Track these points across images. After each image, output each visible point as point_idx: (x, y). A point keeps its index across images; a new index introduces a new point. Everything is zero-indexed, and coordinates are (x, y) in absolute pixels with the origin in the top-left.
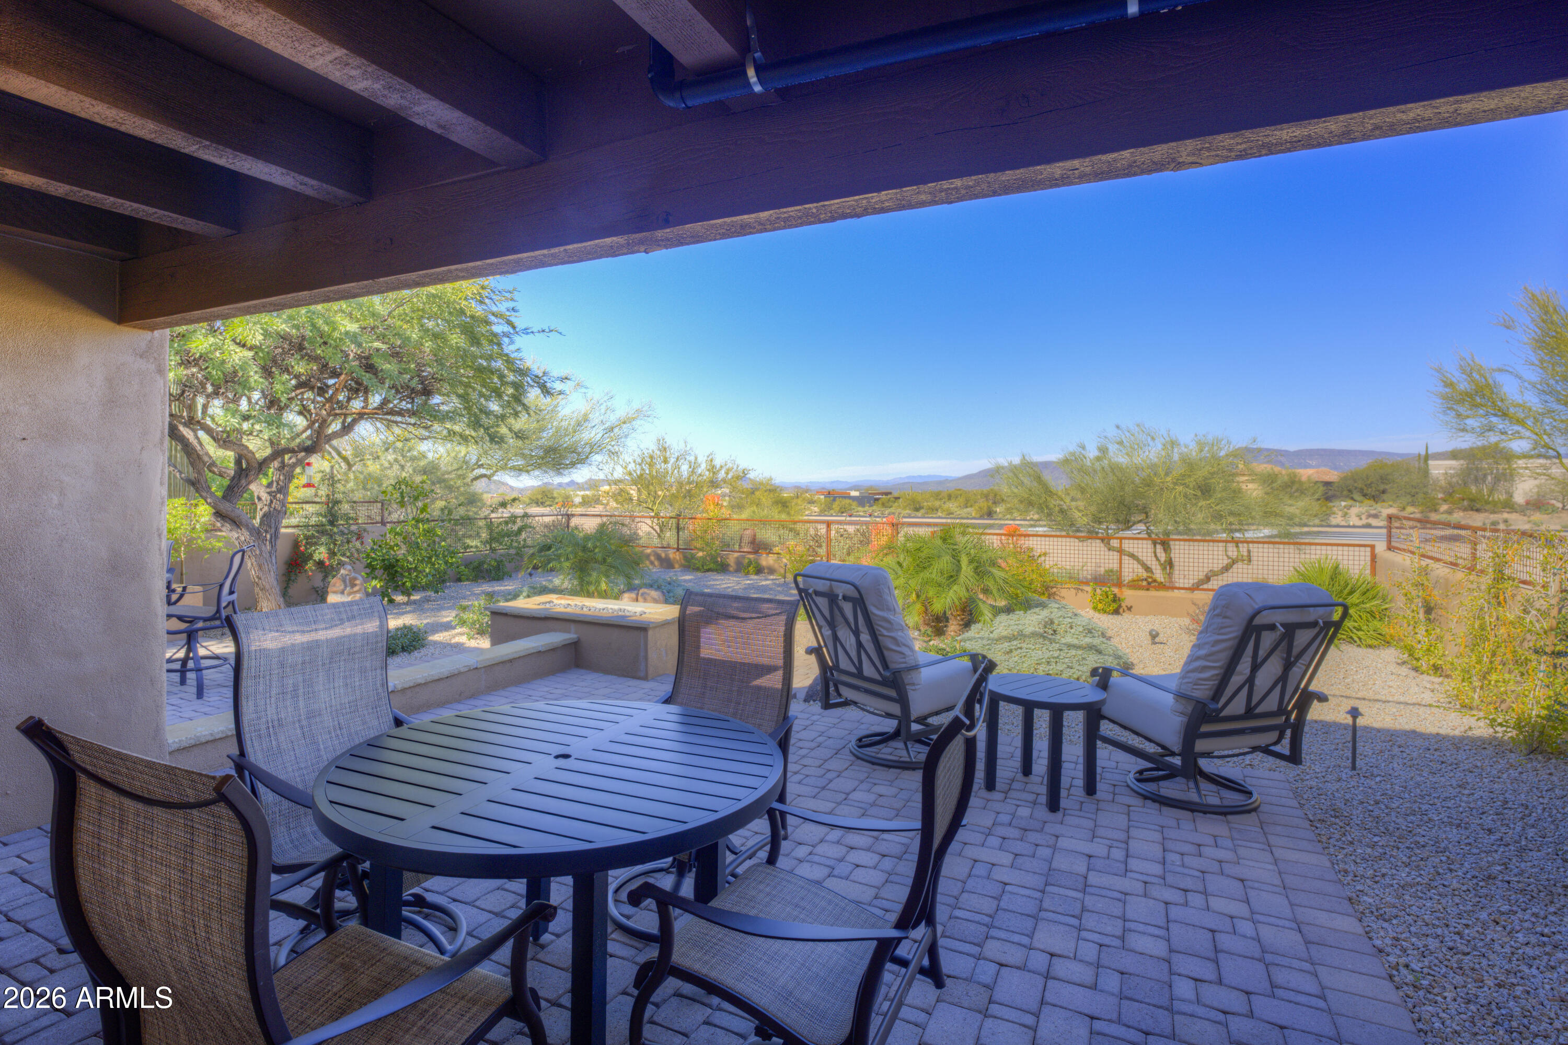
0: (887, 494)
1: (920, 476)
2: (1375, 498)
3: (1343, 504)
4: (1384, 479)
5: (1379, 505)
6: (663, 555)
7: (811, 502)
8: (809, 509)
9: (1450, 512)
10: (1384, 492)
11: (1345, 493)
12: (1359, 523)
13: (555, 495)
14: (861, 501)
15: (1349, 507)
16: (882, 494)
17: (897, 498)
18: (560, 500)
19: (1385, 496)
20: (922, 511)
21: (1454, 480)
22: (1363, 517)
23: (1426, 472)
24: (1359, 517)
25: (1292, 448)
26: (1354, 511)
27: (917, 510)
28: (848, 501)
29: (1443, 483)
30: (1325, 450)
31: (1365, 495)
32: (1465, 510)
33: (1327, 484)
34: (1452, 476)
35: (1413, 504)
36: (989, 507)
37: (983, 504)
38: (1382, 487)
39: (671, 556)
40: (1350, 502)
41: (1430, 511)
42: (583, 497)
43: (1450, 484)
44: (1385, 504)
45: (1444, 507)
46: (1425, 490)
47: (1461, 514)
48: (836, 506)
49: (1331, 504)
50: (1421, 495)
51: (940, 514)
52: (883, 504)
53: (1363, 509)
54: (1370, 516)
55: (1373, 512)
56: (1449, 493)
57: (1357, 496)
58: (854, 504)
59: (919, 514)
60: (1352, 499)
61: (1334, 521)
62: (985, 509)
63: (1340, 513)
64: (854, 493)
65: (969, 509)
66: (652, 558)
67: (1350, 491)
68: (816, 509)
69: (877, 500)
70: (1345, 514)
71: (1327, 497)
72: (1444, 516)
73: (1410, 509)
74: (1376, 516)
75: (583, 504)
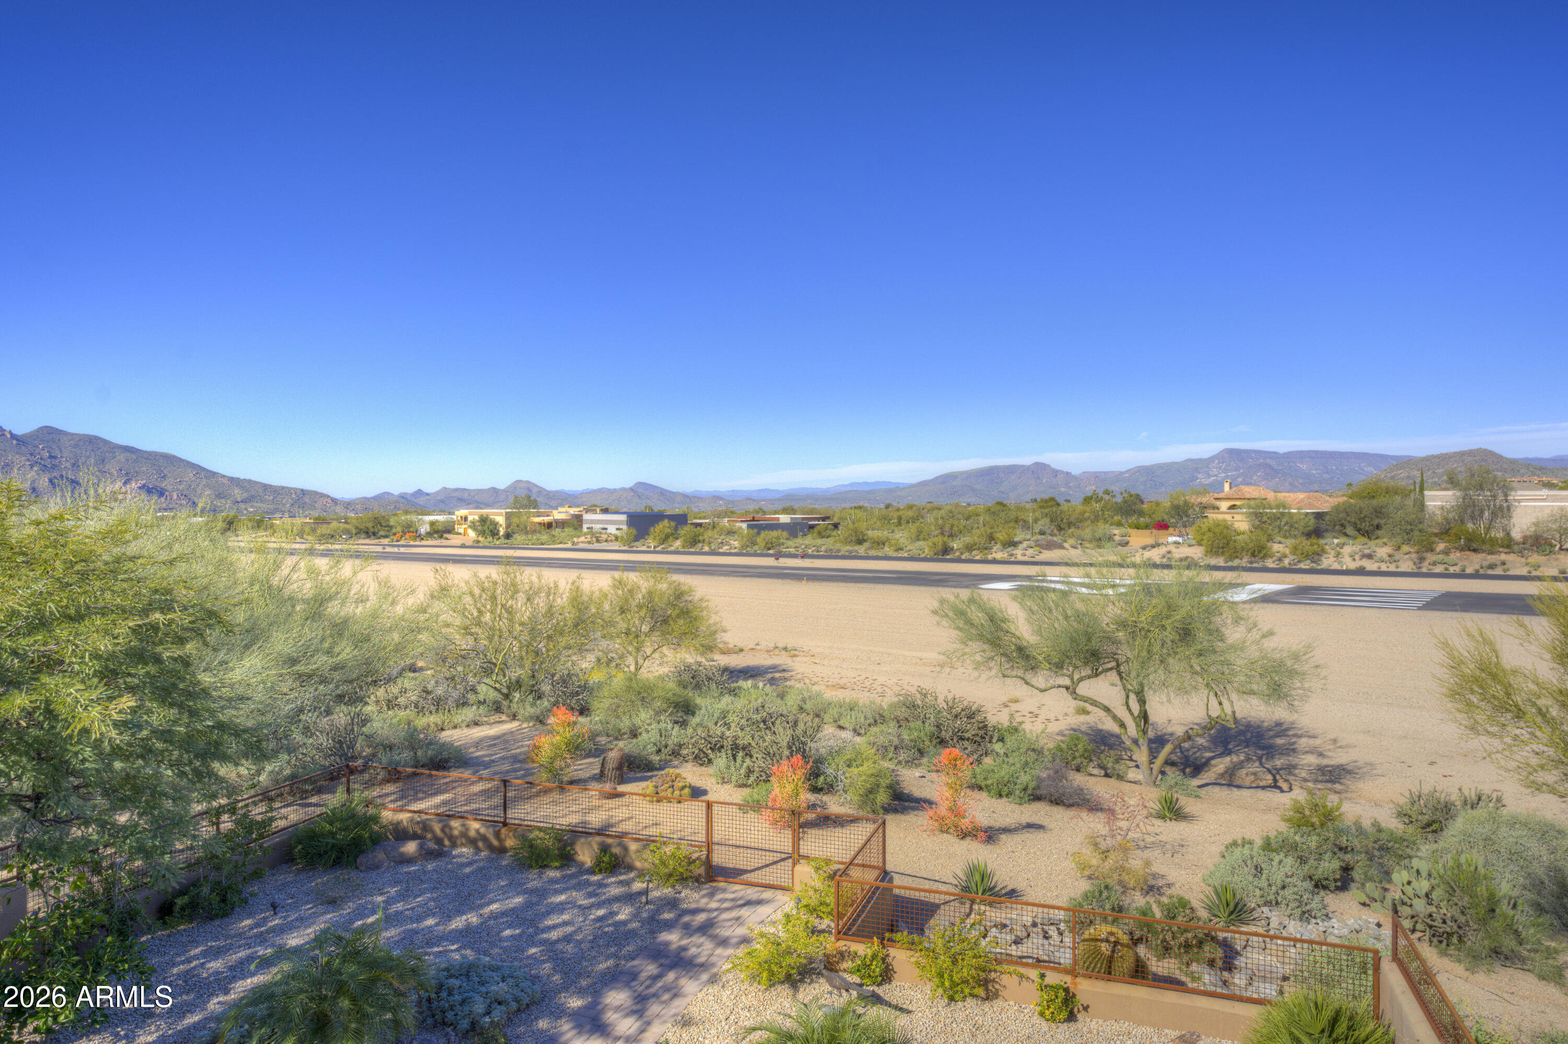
0: (824, 519)
2: (1368, 534)
3: (1336, 541)
4: (1379, 512)
5: (1373, 543)
7: (731, 531)
8: (728, 544)
9: (1446, 552)
10: (1378, 527)
11: (1337, 528)
13: (392, 523)
14: (793, 530)
15: (1342, 546)
16: (818, 521)
17: (836, 526)
18: (399, 529)
19: (1379, 533)
21: (1451, 516)
22: (1357, 557)
23: (1422, 506)
24: (1352, 556)
26: (1347, 550)
27: (859, 543)
29: (1439, 519)
31: (1359, 530)
32: (1462, 550)
33: (1319, 516)
34: (1449, 512)
35: (1408, 541)
36: (944, 543)
37: (939, 540)
38: (1376, 522)
40: (1342, 539)
41: (1427, 551)
42: (432, 524)
43: (1446, 519)
44: (1380, 541)
45: (1441, 546)
46: (1421, 526)
47: (1458, 554)
49: (1322, 541)
50: (1417, 533)
53: (1357, 548)
54: (1364, 556)
55: (1367, 551)
56: (1445, 532)
57: (1350, 530)
58: (785, 534)
60: (1346, 535)
61: (1328, 562)
62: (940, 547)
63: (1333, 553)
64: (785, 519)
65: (921, 543)
67: (1342, 525)
68: (736, 544)
69: (812, 527)
70: (1338, 555)
71: (1317, 533)
72: (1441, 557)
73: (1406, 548)
74: (1369, 557)
75: (430, 535)
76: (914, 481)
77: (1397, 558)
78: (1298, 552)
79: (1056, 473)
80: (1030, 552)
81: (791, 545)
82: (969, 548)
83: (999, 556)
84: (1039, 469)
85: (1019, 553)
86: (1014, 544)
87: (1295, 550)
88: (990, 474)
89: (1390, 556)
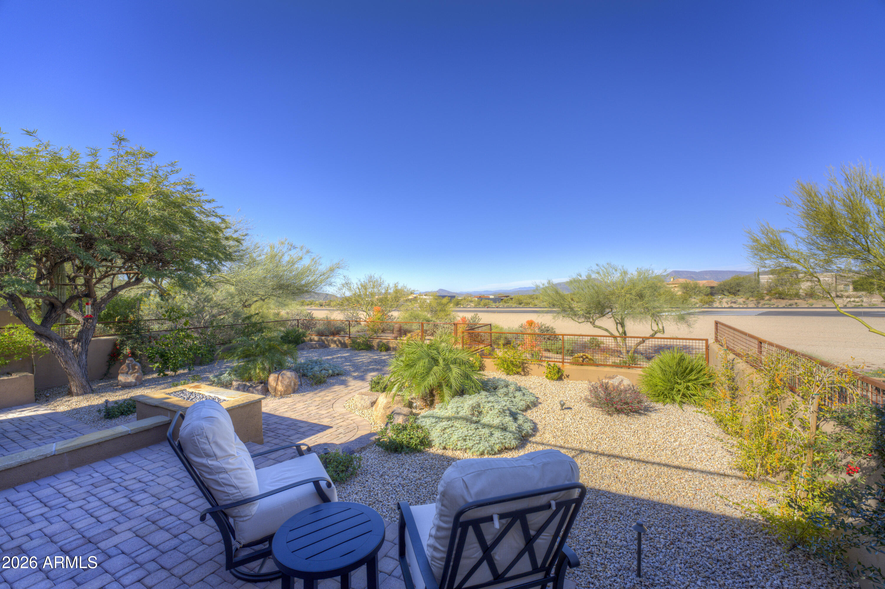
0: (507, 297)
1: (525, 288)
2: (735, 294)
3: (720, 297)
4: (738, 285)
5: (737, 297)
6: (342, 341)
7: (471, 301)
8: (470, 305)
9: (770, 300)
10: (738, 291)
11: (720, 292)
12: (727, 306)
15: (722, 299)
16: (505, 297)
17: (512, 299)
19: (739, 293)
20: (523, 305)
22: (729, 303)
23: (758, 282)
24: (727, 303)
25: (697, 270)
26: (725, 300)
27: (520, 304)
29: (766, 286)
30: (713, 271)
31: (730, 293)
32: (777, 299)
33: (712, 288)
34: (771, 283)
35: (752, 296)
38: (738, 289)
39: (346, 341)
40: (723, 296)
41: (761, 300)
43: (769, 286)
44: (739, 297)
45: (767, 298)
46: (758, 289)
47: (775, 300)
48: (482, 303)
49: (713, 297)
50: (756, 292)
51: (531, 306)
52: (505, 302)
53: (729, 299)
54: (732, 302)
55: (733, 300)
56: (769, 291)
57: (726, 293)
58: (491, 302)
59: (521, 306)
60: (724, 294)
61: (715, 305)
63: (718, 301)
64: (491, 297)
67: (722, 291)
68: (473, 305)
69: (502, 299)
70: (720, 302)
71: (712, 294)
72: (767, 302)
73: (751, 299)
74: (735, 303)
77: (747, 303)
78: (703, 302)
87: (701, 301)
89: (744, 302)
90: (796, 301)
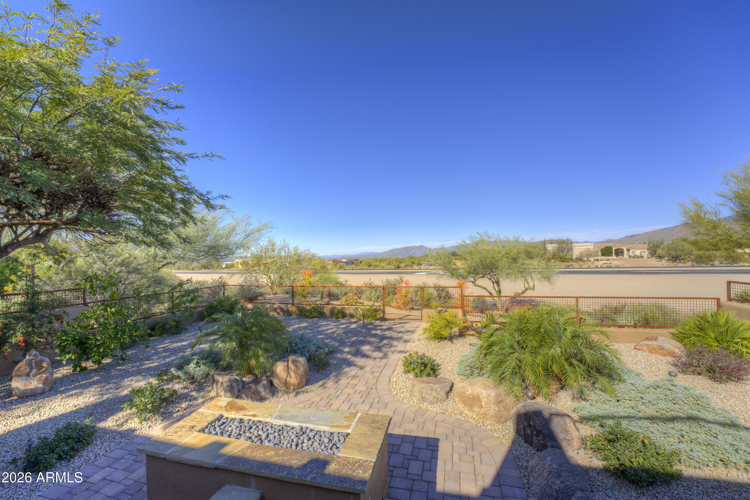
0: (357, 260)
6: (285, 309)
9: (555, 263)
10: (533, 256)
14: (347, 263)
16: (355, 260)
17: (361, 262)
21: (555, 251)
23: (546, 249)
27: (370, 266)
28: (343, 264)
29: (551, 252)
32: (559, 262)
35: (542, 260)
37: (397, 264)
38: (533, 254)
39: (291, 309)
42: (226, 264)
46: (546, 255)
48: (338, 265)
52: (356, 265)
56: (554, 256)
58: (345, 265)
59: (371, 268)
62: (397, 266)
64: (344, 260)
65: (390, 265)
66: (278, 310)
68: (329, 267)
69: (353, 263)
75: (226, 267)
76: (382, 252)
79: (427, 248)
80: (426, 267)
81: (348, 267)
82: (406, 266)
83: (416, 268)
84: (421, 247)
85: (422, 267)
86: (421, 264)
88: (406, 249)
90: (571, 263)
